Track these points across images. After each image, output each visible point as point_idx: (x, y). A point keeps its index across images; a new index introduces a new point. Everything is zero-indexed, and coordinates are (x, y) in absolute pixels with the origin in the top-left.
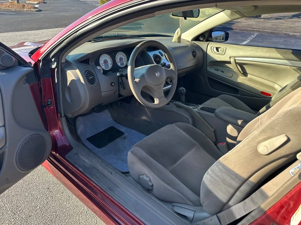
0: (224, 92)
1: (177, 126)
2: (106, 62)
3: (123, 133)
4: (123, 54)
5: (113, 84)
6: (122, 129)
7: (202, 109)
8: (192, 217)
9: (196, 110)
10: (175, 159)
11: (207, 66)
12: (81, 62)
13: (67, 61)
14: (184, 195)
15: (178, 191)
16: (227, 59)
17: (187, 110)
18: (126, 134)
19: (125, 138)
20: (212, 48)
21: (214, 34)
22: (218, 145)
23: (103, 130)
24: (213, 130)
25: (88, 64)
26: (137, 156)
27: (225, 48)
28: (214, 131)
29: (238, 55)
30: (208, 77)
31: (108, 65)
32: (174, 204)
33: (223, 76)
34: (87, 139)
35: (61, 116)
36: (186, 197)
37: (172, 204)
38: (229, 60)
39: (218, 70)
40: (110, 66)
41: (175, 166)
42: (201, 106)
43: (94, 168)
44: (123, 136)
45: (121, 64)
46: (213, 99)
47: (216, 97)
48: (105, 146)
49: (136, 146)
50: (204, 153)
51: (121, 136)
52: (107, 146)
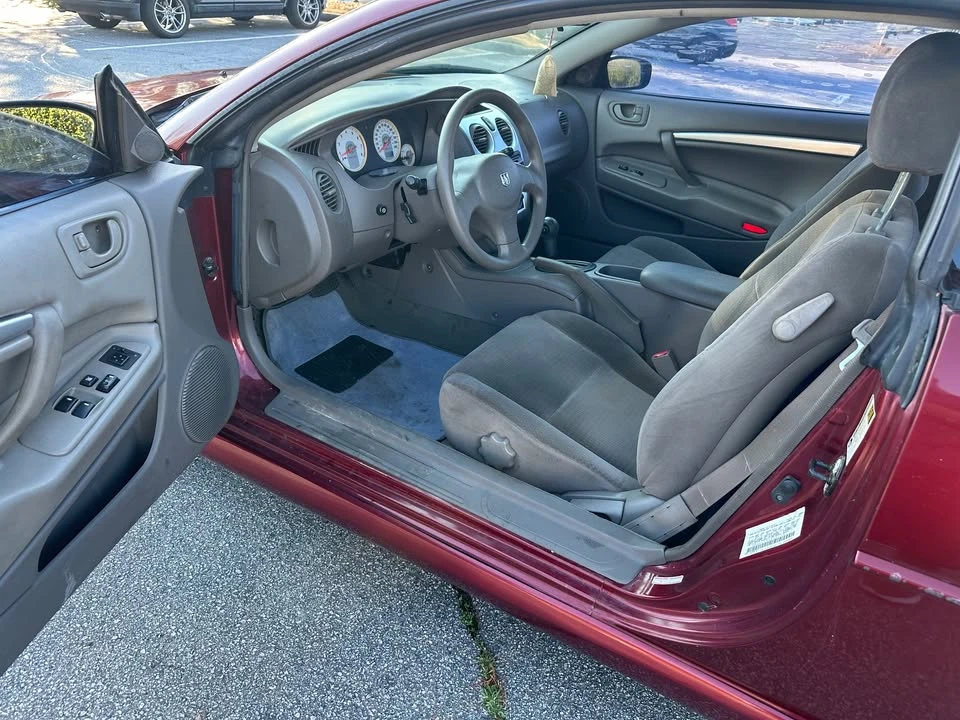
0: (641, 231)
1: (545, 318)
2: (351, 148)
3: (389, 353)
4: (392, 125)
5: (384, 210)
6: (385, 341)
7: (604, 271)
8: (620, 513)
9: (591, 274)
10: (557, 396)
11: (596, 157)
12: (299, 150)
13: (261, 147)
14: (593, 469)
15: (579, 460)
16: (653, 137)
17: (568, 275)
18: (397, 355)
19: (398, 364)
20: (611, 106)
21: (615, 66)
22: (653, 358)
23: (331, 346)
24: (637, 323)
25: (316, 155)
26: (471, 392)
27: (645, 107)
28: (641, 325)
29: (679, 126)
30: (601, 191)
31: (356, 156)
32: (569, 495)
33: (641, 184)
34: (296, 370)
35: (240, 303)
36: (599, 472)
37: (565, 495)
38: (658, 140)
39: (627, 169)
40: (362, 161)
41: (559, 410)
42: (600, 266)
43: (356, 431)
44: (391, 360)
45: (386, 154)
46: (620, 249)
47: (625, 244)
48: (350, 387)
49: (458, 371)
50: (620, 380)
51: (385, 359)
52: (356, 385)
